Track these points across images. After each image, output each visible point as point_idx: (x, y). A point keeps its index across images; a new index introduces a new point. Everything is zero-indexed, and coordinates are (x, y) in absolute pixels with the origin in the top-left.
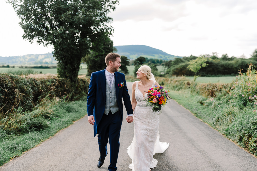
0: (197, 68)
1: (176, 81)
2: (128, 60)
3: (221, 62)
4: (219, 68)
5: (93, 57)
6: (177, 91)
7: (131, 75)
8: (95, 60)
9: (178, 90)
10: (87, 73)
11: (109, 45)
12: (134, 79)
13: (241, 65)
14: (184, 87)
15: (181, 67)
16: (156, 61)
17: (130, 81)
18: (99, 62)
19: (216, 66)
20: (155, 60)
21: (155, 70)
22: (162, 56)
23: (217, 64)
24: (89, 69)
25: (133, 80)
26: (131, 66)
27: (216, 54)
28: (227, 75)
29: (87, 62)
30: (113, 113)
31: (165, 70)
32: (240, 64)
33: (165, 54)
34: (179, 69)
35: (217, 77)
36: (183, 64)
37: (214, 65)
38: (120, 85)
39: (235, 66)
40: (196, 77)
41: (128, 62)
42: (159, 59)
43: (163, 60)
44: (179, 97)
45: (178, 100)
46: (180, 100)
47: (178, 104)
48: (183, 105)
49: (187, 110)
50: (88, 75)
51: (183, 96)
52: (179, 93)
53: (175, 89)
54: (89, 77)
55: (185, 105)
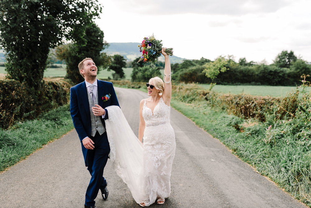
0: (214, 73)
1: (187, 89)
2: (124, 61)
3: (239, 67)
4: (237, 75)
5: (75, 52)
6: (188, 103)
7: (128, 80)
8: (77, 56)
9: (190, 102)
10: (67, 74)
11: (97, 37)
12: (132, 85)
13: (264, 71)
14: (197, 98)
15: (191, 72)
16: (158, 64)
17: (126, 87)
19: (234, 72)
21: (158, 74)
23: (235, 69)
24: (69, 69)
25: (130, 87)
26: (127, 69)
27: (233, 58)
28: (246, 84)
29: (66, 58)
30: (101, 134)
32: (262, 71)
34: (188, 74)
35: (234, 85)
36: (194, 68)
37: (232, 70)
38: (105, 99)
39: (257, 73)
40: (212, 85)
41: (125, 63)
42: (163, 61)
44: (194, 114)
45: (194, 119)
46: (197, 118)
47: (196, 125)
48: (206, 129)
49: (215, 139)
50: (67, 78)
51: (200, 112)
52: (191, 106)
53: (185, 100)
54: (68, 80)
55: (208, 129)
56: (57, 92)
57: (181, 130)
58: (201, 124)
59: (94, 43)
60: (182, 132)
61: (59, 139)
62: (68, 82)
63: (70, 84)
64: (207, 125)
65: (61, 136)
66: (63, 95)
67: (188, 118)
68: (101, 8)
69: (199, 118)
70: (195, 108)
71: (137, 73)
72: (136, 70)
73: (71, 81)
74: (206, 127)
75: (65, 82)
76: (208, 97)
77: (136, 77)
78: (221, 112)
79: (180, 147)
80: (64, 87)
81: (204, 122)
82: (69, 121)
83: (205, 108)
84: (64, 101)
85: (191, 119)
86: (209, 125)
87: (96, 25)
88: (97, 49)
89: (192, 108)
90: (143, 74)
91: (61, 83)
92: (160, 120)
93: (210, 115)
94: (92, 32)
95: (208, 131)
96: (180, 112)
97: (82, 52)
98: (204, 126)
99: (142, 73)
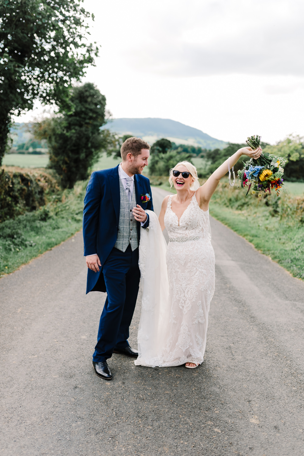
5: (61, 128)
6: (237, 209)
8: (64, 134)
9: (240, 207)
10: (49, 162)
11: (96, 105)
14: (253, 201)
16: (189, 150)
18: (74, 139)
20: (189, 147)
22: (202, 141)
24: (52, 154)
29: (48, 137)
30: (133, 250)
31: (206, 165)
33: (206, 137)
42: (196, 145)
43: (203, 149)
44: (249, 229)
45: (251, 238)
46: (256, 236)
47: (256, 250)
48: (275, 258)
49: (297, 279)
50: (50, 167)
51: (259, 226)
52: (243, 214)
53: (232, 205)
54: (51, 171)
55: (281, 259)
56: (28, 190)
57: (232, 260)
58: (266, 249)
59: (91, 114)
60: (232, 263)
61: (11, 274)
62: (50, 174)
63: (53, 177)
64: (277, 250)
65: (17, 268)
66: (39, 194)
67: (241, 237)
68: (97, 49)
69: (259, 237)
70: (249, 217)
71: (157, 162)
72: (157, 158)
73: (54, 173)
74: (276, 255)
75: (45, 174)
76: (269, 201)
77: (155, 168)
78: (299, 228)
79: (236, 300)
80: (41, 182)
81: (269, 245)
82: (38, 239)
83: (267, 219)
84: (39, 203)
85: (246, 237)
86: (281, 250)
87: (94, 86)
88: (95, 123)
89: (243, 218)
90: (166, 164)
91: (36, 175)
92: (190, 233)
93: (279, 231)
94: (88, 97)
95: (280, 262)
96: (226, 224)
97: (72, 127)
98: (271, 252)
99: (165, 162)
